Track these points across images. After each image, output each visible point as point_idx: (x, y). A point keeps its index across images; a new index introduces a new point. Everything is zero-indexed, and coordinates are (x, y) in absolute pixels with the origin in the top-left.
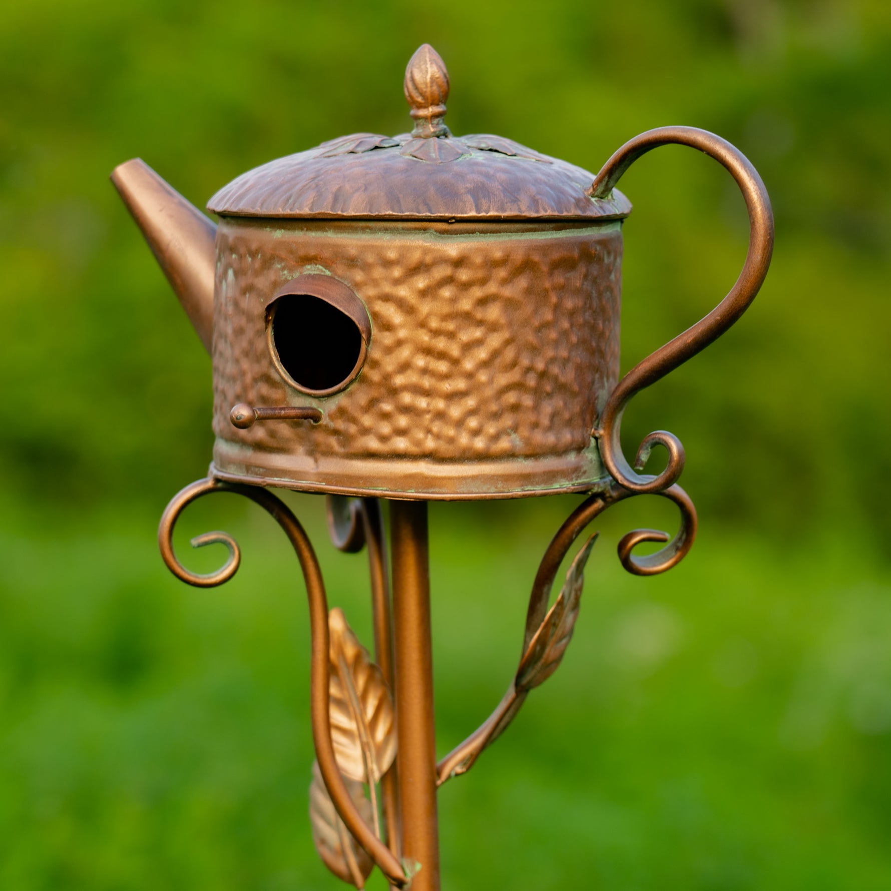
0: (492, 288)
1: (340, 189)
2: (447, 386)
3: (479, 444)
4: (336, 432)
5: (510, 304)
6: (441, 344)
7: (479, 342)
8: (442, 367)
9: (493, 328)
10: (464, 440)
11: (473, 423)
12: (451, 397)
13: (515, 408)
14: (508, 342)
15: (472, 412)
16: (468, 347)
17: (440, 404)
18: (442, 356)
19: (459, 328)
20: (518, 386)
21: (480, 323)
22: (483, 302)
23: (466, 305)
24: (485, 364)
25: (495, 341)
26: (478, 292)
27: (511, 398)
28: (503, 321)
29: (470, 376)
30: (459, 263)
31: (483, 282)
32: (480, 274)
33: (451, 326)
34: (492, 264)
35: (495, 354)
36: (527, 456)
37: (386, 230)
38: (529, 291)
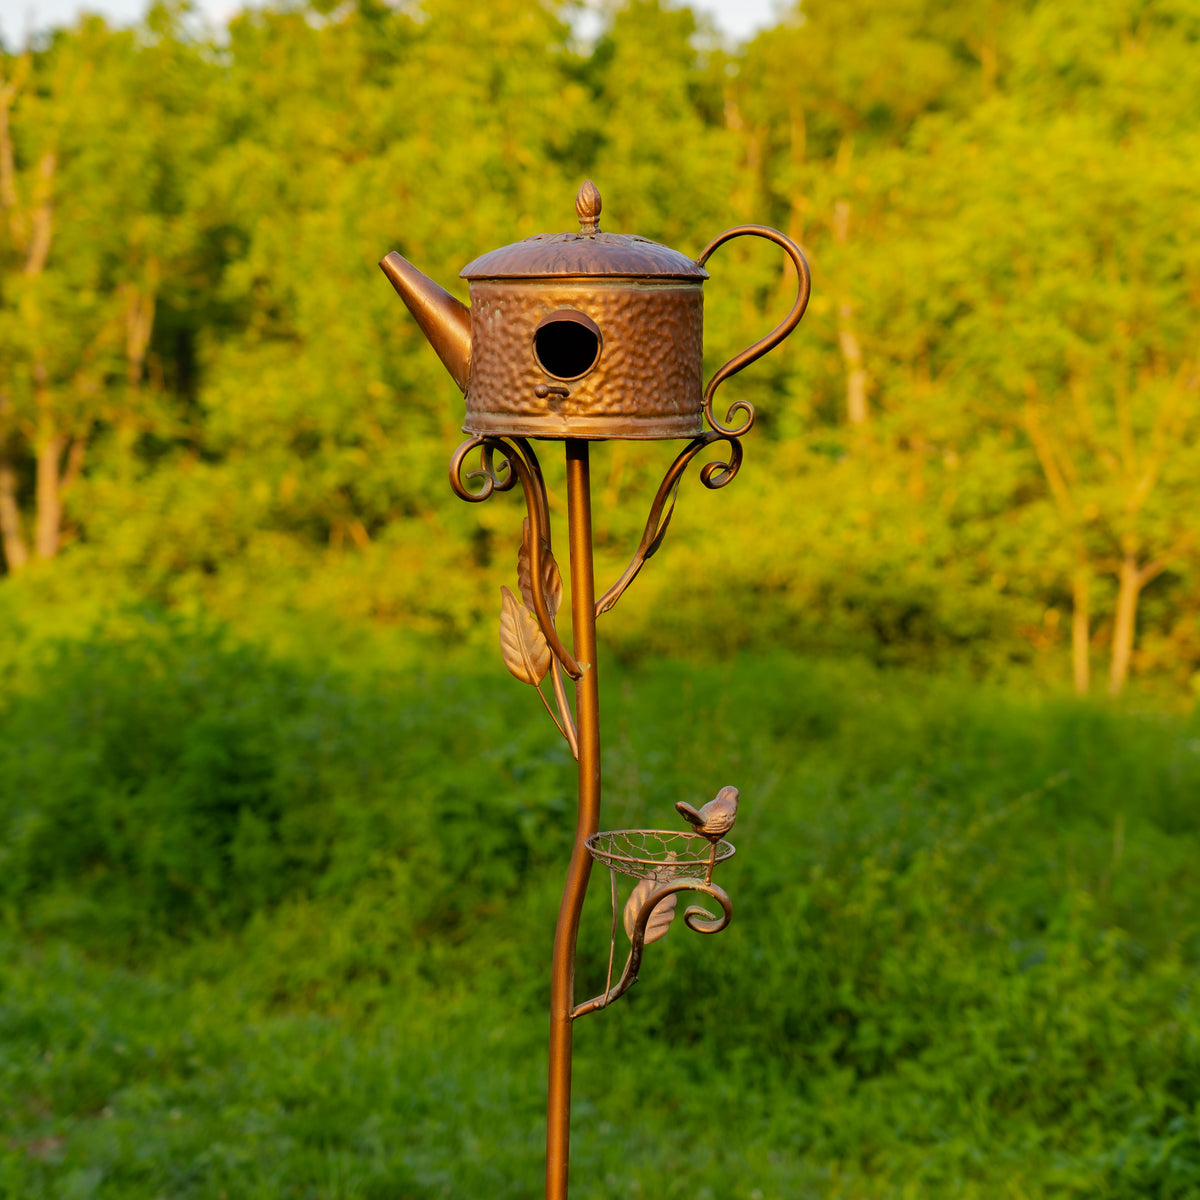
0: (666, 318)
1: (579, 260)
2: (643, 374)
3: (659, 407)
4: (579, 402)
5: (674, 326)
6: (640, 349)
7: (660, 348)
8: (641, 363)
9: (665, 340)
10: (652, 405)
11: (656, 395)
12: (645, 380)
13: (675, 386)
14: (672, 348)
15: (656, 388)
16: (653, 351)
17: (639, 385)
18: (641, 356)
19: (650, 340)
20: (676, 374)
21: (660, 337)
22: (661, 325)
23: (653, 327)
24: (662, 361)
25: (666, 348)
26: (659, 320)
27: (674, 380)
28: (670, 336)
29: (655, 367)
30: (650, 301)
31: (661, 313)
32: (660, 308)
33: (645, 339)
34: (665, 303)
35: (666, 355)
36: (680, 415)
37: (611, 282)
38: (680, 319)
